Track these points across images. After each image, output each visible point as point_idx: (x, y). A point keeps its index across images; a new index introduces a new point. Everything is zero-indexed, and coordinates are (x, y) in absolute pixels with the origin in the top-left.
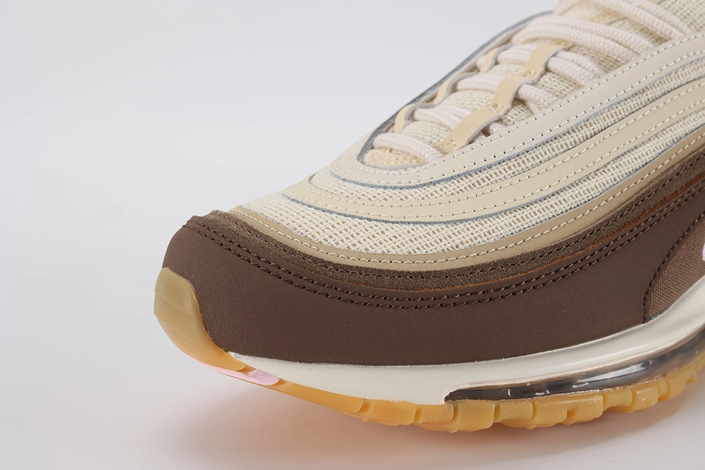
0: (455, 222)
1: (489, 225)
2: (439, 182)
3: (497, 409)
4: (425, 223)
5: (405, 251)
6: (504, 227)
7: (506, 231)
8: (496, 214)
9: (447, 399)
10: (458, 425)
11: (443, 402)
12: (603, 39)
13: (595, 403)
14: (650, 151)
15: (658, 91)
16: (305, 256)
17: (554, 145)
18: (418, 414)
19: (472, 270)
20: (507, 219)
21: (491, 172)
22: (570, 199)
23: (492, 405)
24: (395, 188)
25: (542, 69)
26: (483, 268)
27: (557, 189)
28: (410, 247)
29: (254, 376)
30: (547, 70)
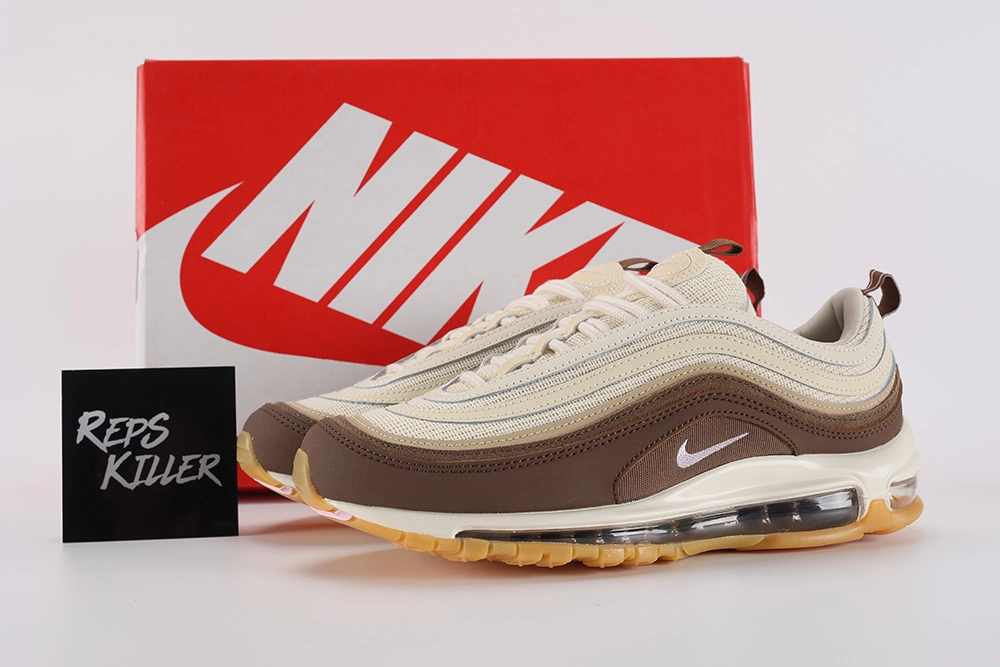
0: (476, 423)
1: (497, 426)
2: (475, 399)
3: (490, 547)
4: (456, 423)
5: (437, 438)
6: (507, 428)
7: (510, 431)
8: (505, 420)
9: (456, 536)
10: (464, 556)
11: (454, 537)
12: (617, 310)
13: (567, 552)
14: (630, 385)
15: (643, 345)
16: (372, 438)
17: (556, 378)
18: (436, 545)
19: (477, 452)
20: (511, 423)
21: (509, 393)
22: (561, 413)
23: (487, 543)
24: (448, 403)
25: (572, 330)
26: (485, 451)
27: (553, 406)
28: (441, 437)
29: (338, 514)
30: (577, 330)
